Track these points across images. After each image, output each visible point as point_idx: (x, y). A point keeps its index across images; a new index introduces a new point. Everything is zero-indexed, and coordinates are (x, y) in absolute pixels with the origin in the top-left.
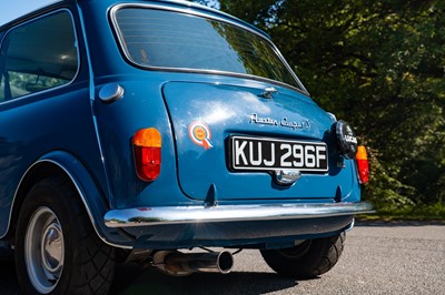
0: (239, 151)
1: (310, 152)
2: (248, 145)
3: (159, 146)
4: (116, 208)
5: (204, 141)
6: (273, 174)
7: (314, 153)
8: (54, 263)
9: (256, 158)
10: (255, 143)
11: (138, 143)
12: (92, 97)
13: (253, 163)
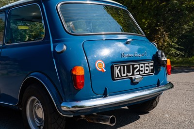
0: (117, 71)
1: (147, 66)
2: (121, 68)
3: (83, 74)
4: (66, 101)
5: (102, 69)
6: (131, 79)
7: (149, 67)
8: (40, 119)
9: (124, 73)
10: (124, 67)
11: (74, 73)
12: (52, 50)
13: (123, 75)
